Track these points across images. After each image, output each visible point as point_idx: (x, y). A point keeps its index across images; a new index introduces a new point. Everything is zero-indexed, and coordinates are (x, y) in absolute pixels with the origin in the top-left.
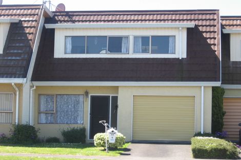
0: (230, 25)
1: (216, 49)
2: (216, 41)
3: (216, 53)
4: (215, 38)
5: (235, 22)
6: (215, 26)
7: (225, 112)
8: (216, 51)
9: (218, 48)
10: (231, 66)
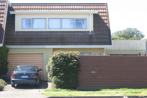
0: (18, 9)
1: (3, 24)
2: (4, 18)
3: (2, 26)
4: (3, 17)
5: (21, 7)
6: (4, 9)
7: (9, 63)
8: (2, 25)
9: (4, 23)
10: (15, 34)
